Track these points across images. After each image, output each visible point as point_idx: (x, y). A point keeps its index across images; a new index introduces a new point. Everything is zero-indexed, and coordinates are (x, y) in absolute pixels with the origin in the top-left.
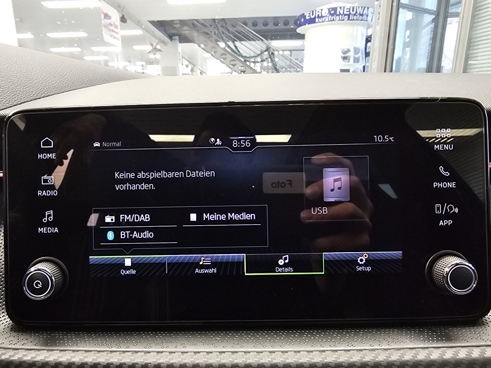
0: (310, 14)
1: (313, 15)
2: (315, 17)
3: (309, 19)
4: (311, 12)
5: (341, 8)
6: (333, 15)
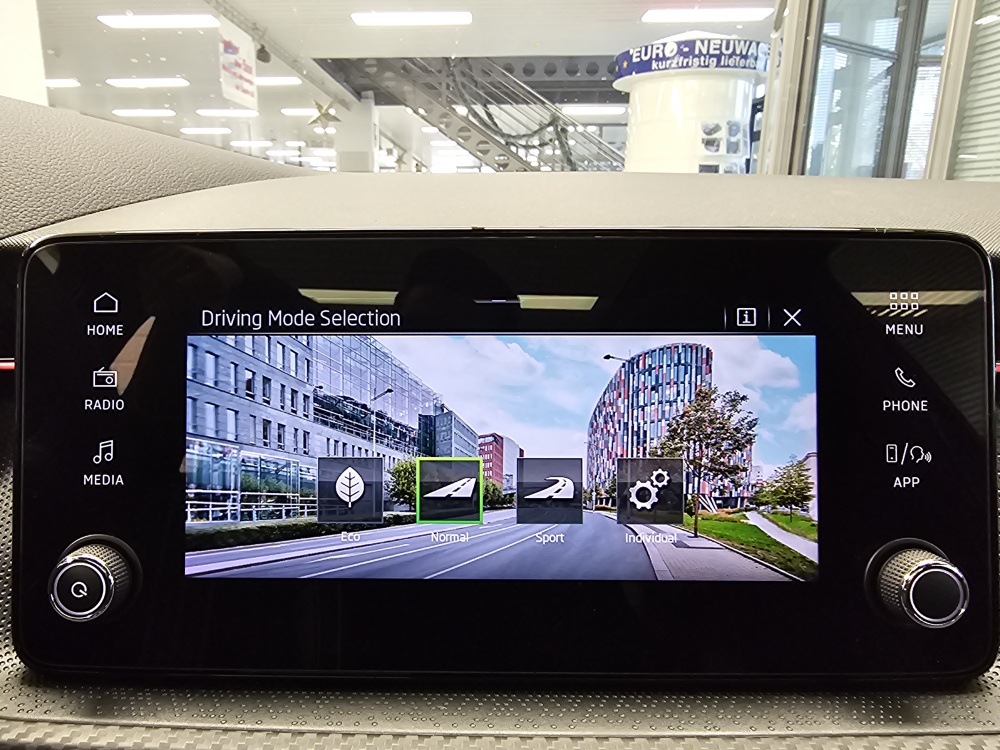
0: (640, 51)
1: (646, 55)
2: (651, 59)
3: (638, 63)
4: (644, 49)
5: (702, 41)
6: (686, 55)
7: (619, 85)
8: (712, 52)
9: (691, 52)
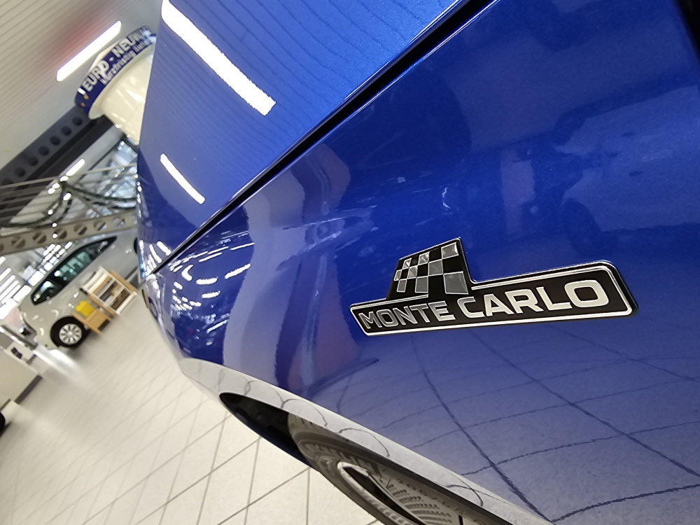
0: (87, 82)
1: (93, 81)
2: (98, 80)
3: (92, 90)
4: (89, 79)
5: (115, 48)
6: (115, 62)
7: (93, 115)
8: (126, 49)
9: (116, 59)
